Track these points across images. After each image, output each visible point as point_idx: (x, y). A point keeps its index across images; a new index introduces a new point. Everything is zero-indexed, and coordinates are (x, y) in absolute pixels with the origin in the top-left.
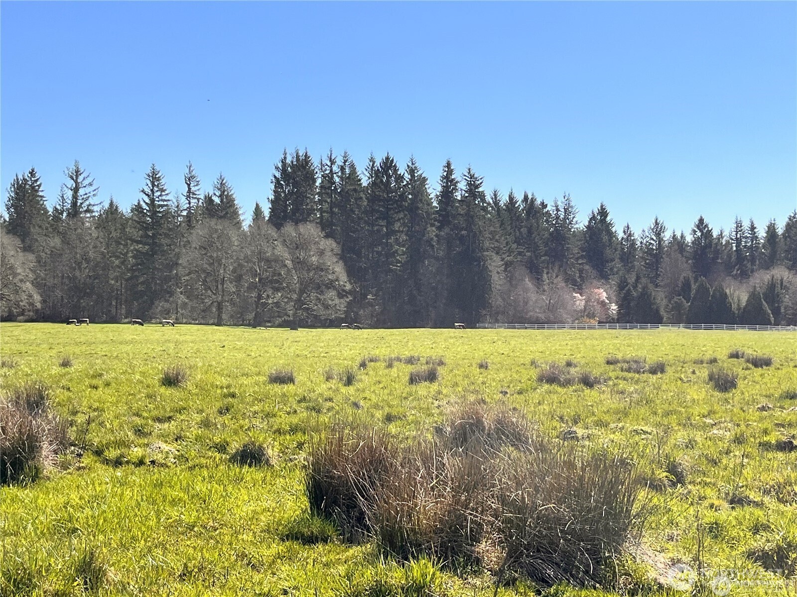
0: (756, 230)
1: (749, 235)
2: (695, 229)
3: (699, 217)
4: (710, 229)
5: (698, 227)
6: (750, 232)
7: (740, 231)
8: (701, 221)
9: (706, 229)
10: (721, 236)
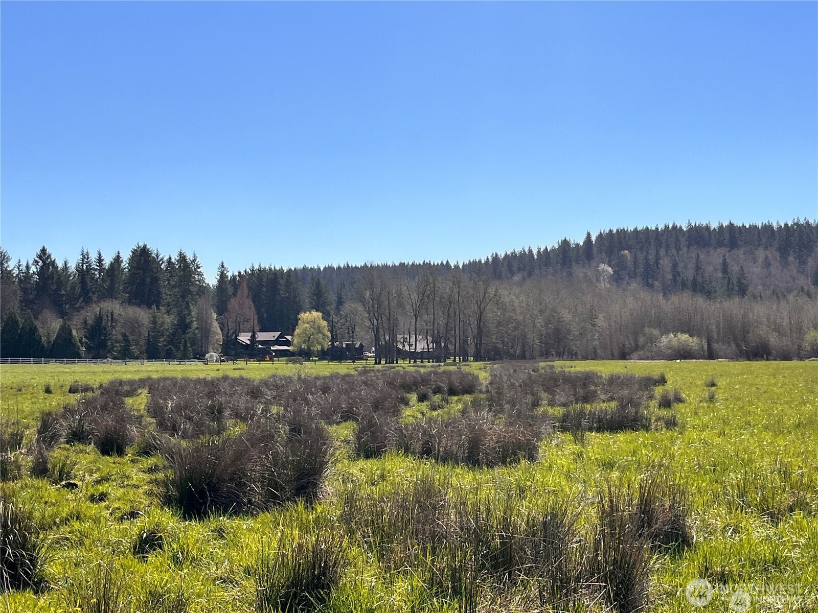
0: (104, 262)
1: (96, 267)
2: (37, 259)
3: (41, 247)
4: (53, 260)
5: (40, 257)
6: (98, 264)
7: (87, 263)
8: (44, 250)
9: (49, 260)
10: (66, 267)
